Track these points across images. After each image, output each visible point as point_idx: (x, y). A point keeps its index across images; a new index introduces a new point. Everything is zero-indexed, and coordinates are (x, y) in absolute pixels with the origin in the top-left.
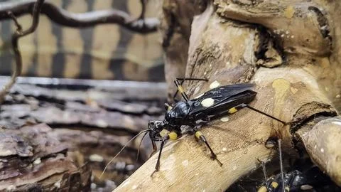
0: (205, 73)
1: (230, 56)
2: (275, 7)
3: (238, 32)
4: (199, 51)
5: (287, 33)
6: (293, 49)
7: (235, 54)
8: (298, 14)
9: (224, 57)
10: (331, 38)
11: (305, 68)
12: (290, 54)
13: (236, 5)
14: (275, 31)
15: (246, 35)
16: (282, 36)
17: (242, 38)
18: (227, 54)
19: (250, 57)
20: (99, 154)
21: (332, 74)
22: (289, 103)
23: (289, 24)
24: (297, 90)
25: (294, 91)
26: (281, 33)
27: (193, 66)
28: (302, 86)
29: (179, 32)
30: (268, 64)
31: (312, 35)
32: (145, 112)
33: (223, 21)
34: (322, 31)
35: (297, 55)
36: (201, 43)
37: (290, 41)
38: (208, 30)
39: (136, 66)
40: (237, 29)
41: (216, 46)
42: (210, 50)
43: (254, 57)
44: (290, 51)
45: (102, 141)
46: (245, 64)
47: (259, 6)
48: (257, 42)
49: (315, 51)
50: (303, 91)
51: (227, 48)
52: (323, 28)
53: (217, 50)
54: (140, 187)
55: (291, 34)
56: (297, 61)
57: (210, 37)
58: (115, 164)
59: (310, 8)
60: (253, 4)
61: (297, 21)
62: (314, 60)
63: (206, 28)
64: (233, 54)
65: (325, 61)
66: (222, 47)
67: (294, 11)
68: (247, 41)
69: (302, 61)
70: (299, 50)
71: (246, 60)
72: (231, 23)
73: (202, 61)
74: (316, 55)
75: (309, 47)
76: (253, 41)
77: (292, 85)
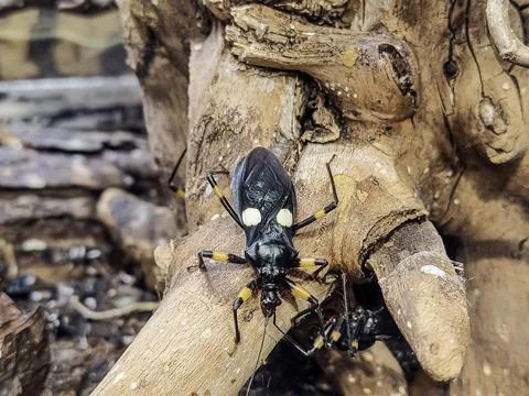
0: (221, 158)
1: (259, 129)
2: (326, 49)
3: (269, 84)
4: (207, 119)
5: (347, 89)
6: (356, 114)
7: (266, 125)
8: (363, 59)
9: (250, 131)
10: (414, 93)
11: (376, 144)
12: (352, 120)
13: (263, 45)
14: (327, 85)
15: (281, 89)
16: (339, 93)
17: (275, 95)
18: (254, 127)
19: (289, 125)
20: (39, 237)
21: (417, 143)
22: (356, 220)
23: (350, 76)
24: (366, 194)
25: (362, 196)
26: (337, 89)
27: (200, 145)
28: (373, 184)
29: (164, 56)
30: (320, 139)
31: (385, 94)
32: (107, 146)
33: (243, 68)
34: (399, 85)
35: (363, 123)
36: (208, 105)
37: (352, 101)
38: (220, 84)
39: (76, 49)
40: (266, 80)
41: (235, 112)
42: (225, 120)
43: (295, 122)
44: (351, 116)
45: (40, 213)
46: (283, 140)
47: (301, 47)
48: (299, 99)
49: (391, 116)
50: (375, 194)
51: (252, 117)
52: (402, 80)
53: (236, 119)
54: (142, 385)
55: (352, 91)
56: (363, 133)
57: (223, 96)
58: (68, 251)
59: (382, 49)
60: (291, 44)
61: (362, 72)
62: (388, 129)
63: (216, 78)
64: (262, 126)
65: (407, 125)
66: (244, 114)
67: (356, 56)
68: (283, 99)
69: (372, 131)
70: (366, 115)
71: (284, 131)
72: (257, 72)
73: (214, 137)
74: (392, 121)
75: (381, 111)
76: (292, 97)
77: (358, 186)
